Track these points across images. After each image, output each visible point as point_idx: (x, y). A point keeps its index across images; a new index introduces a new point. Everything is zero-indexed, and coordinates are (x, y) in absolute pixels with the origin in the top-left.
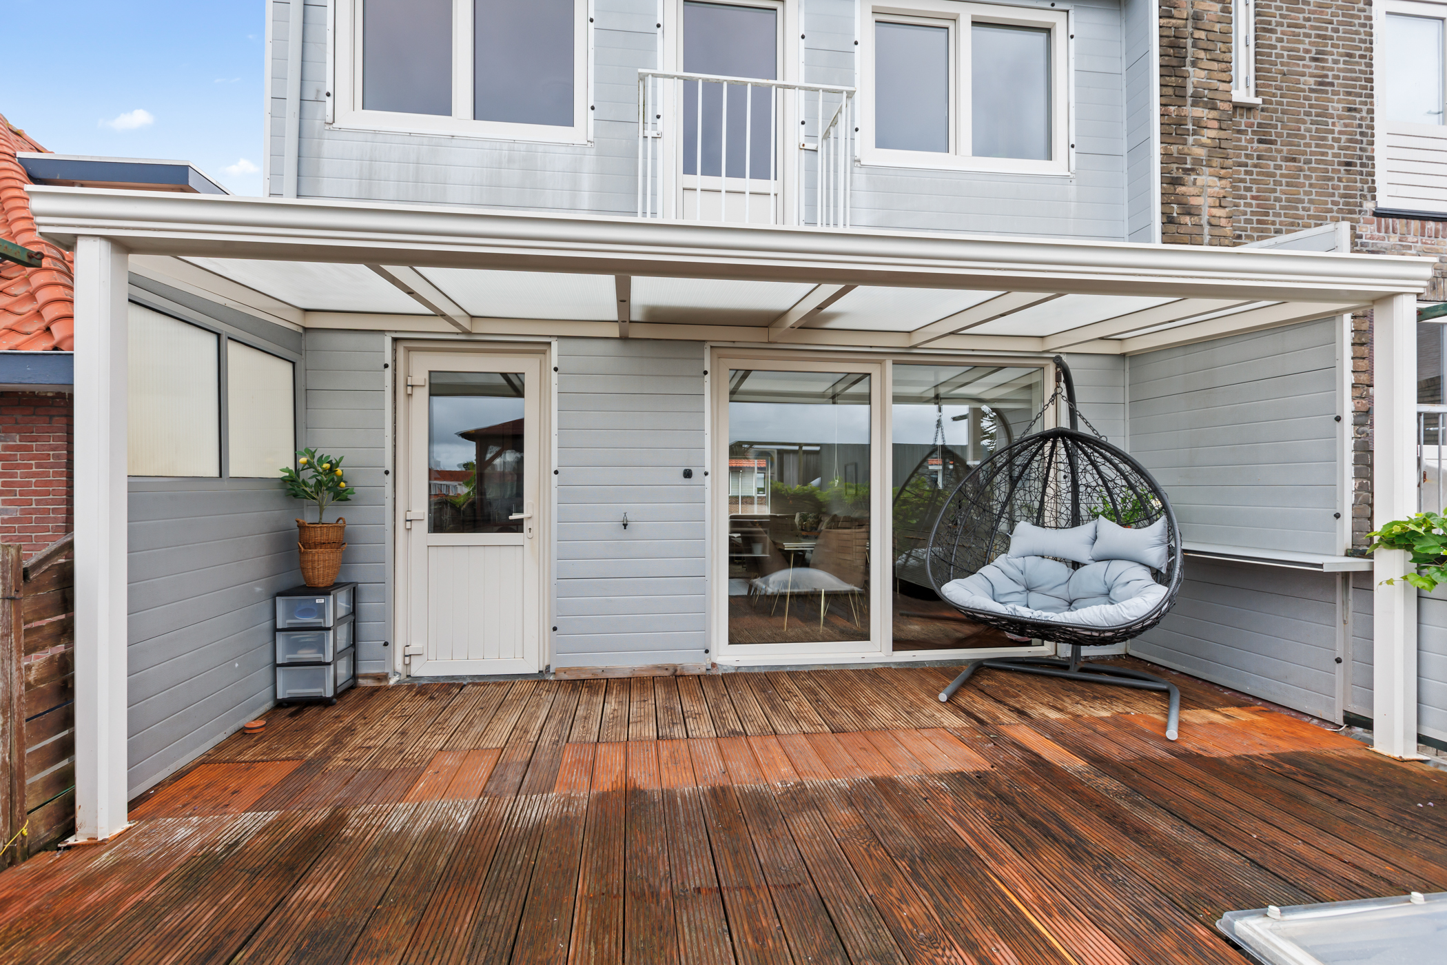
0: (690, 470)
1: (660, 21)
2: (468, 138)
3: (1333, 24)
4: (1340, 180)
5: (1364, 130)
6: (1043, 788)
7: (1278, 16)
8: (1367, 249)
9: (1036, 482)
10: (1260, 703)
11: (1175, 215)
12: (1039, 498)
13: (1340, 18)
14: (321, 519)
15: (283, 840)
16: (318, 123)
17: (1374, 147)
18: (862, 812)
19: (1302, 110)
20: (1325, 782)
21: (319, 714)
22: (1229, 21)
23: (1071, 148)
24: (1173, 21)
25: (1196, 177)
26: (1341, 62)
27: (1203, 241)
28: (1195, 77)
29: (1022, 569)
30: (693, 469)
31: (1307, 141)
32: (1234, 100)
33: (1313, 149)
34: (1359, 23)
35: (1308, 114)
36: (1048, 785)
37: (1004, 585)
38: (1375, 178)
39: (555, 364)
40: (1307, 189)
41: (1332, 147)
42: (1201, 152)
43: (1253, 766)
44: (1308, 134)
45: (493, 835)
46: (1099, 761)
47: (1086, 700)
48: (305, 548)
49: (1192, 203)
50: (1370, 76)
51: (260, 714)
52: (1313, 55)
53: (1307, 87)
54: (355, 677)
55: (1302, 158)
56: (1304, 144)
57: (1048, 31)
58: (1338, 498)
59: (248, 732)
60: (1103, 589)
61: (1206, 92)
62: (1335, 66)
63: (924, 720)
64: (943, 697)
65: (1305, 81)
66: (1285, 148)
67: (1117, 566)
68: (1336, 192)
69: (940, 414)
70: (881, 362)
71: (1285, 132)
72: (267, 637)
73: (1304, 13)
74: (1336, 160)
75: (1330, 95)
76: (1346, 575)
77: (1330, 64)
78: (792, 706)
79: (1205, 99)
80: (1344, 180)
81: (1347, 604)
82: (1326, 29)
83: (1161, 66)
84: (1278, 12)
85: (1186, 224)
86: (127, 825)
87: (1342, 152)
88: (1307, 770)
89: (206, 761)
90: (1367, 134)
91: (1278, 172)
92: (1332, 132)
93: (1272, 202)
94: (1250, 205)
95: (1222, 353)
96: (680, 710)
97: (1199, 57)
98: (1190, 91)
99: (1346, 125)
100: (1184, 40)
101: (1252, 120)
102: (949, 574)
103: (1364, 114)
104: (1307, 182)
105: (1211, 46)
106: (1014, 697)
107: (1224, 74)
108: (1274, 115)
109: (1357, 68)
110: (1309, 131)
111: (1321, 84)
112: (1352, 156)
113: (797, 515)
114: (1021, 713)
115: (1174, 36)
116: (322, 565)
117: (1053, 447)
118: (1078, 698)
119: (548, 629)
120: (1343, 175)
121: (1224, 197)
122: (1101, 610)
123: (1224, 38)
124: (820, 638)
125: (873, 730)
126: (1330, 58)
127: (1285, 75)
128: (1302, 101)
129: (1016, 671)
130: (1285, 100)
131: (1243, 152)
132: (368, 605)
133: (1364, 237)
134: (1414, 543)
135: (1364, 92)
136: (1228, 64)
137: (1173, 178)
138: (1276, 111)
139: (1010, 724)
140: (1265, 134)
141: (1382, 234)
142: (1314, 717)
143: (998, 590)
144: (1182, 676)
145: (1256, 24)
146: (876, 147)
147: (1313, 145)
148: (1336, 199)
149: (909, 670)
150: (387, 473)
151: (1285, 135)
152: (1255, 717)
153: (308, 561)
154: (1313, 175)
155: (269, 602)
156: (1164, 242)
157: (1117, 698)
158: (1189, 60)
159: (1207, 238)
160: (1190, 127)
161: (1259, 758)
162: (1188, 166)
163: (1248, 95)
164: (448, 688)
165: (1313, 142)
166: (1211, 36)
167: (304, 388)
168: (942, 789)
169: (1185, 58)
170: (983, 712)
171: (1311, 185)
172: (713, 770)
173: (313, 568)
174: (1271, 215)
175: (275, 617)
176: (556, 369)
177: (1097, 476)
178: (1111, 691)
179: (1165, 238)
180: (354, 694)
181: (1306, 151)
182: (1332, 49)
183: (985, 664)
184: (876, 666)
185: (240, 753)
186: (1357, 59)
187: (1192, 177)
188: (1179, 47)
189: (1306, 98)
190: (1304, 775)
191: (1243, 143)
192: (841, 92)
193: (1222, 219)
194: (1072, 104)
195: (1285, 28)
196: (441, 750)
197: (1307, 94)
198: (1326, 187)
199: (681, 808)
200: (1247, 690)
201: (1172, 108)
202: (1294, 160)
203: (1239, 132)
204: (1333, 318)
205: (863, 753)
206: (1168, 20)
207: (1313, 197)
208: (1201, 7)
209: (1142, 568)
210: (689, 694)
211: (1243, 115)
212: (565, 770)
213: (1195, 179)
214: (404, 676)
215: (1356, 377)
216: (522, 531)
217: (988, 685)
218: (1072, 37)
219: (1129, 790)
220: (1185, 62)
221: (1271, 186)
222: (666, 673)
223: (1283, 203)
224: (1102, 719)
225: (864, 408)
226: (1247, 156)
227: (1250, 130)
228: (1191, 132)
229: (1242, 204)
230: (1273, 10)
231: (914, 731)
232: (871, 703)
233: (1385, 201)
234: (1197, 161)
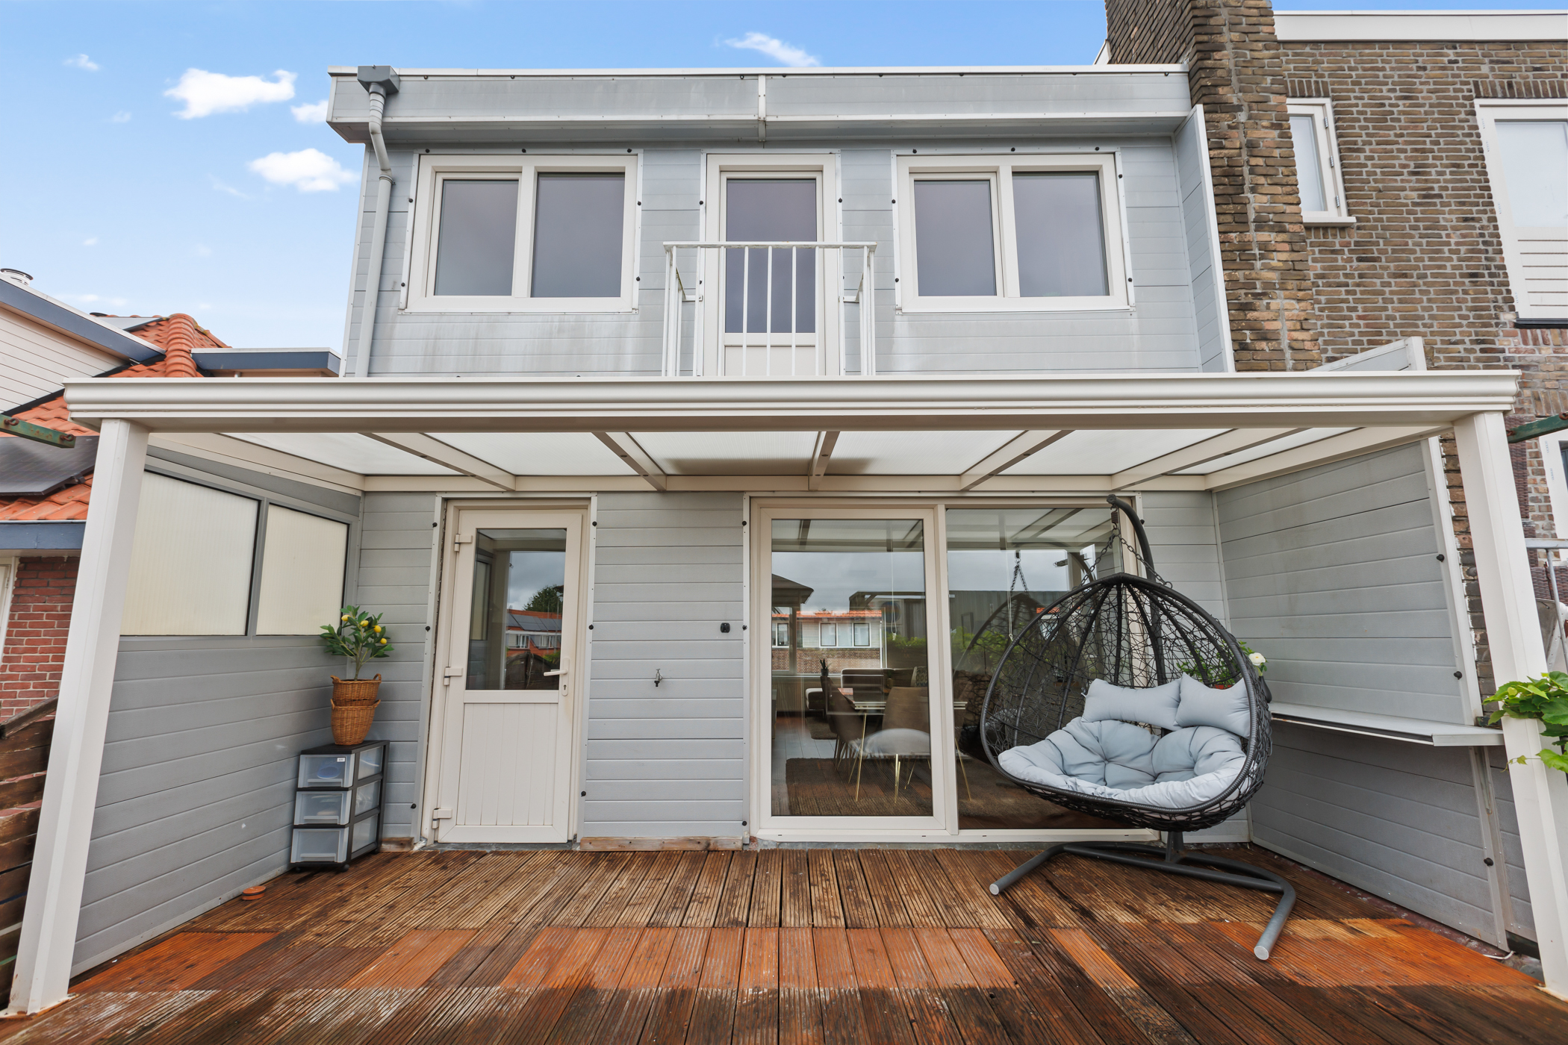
0: (728, 624)
1: (703, 199)
2: (523, 314)
3: (1431, 137)
4: (1465, 292)
5: (1487, 238)
6: (1067, 1017)
7: (1364, 135)
8: (1513, 363)
9: (1109, 635)
10: (1405, 915)
11: (1248, 341)
12: (1115, 652)
13: (1439, 131)
14: (357, 675)
15: (198, 1024)
16: (393, 310)
17: (1503, 255)
18: (827, 1033)
19: (1407, 224)
20: (1456, 1033)
21: (325, 881)
22: (1289, 146)
23: (1128, 283)
24: (1226, 151)
25: (1269, 301)
26: (1448, 173)
27: (1285, 366)
28: (1255, 203)
29: (1097, 735)
30: (731, 623)
31: (1418, 255)
32: (1305, 220)
33: (1427, 263)
34: (1463, 134)
35: (1416, 228)
36: (1074, 1013)
37: (1076, 755)
38: (1510, 288)
39: (594, 519)
40: (1425, 304)
41: (1450, 259)
42: (1273, 276)
43: (1362, 1003)
44: (1417, 248)
45: (406, 1035)
46: (1154, 984)
47: (1174, 901)
48: (336, 705)
49: (1267, 327)
50: (1486, 184)
51: (269, 879)
52: (1411, 169)
53: (1409, 201)
54: (378, 841)
55: (1415, 273)
56: (1414, 258)
57: (1096, 173)
58: (1456, 653)
59: (245, 898)
60: (1188, 762)
61: (1271, 216)
62: (1441, 178)
63: (962, 917)
64: (994, 889)
65: (1406, 195)
66: (1392, 265)
67: (1203, 733)
68: (1463, 306)
69: (1018, 560)
70: (933, 507)
71: (1390, 248)
72: (288, 797)
73: (1395, 129)
74: (1457, 272)
75: (1439, 207)
76: (1480, 750)
77: (1434, 177)
78: (816, 892)
79: (1271, 223)
80: (1470, 292)
81: (1487, 787)
82: (1424, 143)
83: (1215, 195)
84: (1363, 132)
85: (1263, 350)
86: (66, 998)
87: (1464, 264)
88: (1436, 1013)
89: (188, 929)
90: (1493, 242)
91: (1387, 289)
92: (1448, 244)
93: (1383, 321)
94: (1358, 326)
95: (1309, 485)
96: (691, 891)
97: (1259, 182)
98: (1252, 216)
99: (1464, 236)
100: (1240, 169)
101: (1347, 239)
102: (1013, 740)
103: (1485, 223)
104: (1425, 298)
105: (1271, 171)
106: (1086, 892)
107: (1290, 197)
108: (1374, 232)
109: (1468, 177)
110: (1420, 244)
111: (1425, 197)
112: (1478, 267)
113: (915, 669)
114: (1085, 914)
115: (1228, 166)
116: (352, 720)
117: (1119, 596)
118: (1165, 897)
119: (577, 793)
120: (1468, 286)
121: (1306, 319)
122: (1167, 788)
123: (1285, 162)
124: (892, 811)
125: (897, 926)
126: (1433, 170)
127: (1380, 191)
128: (1405, 215)
129: (1102, 859)
130: (1384, 217)
131: (1341, 272)
132: (400, 765)
133: (1507, 351)
134: (1543, 711)
135: (1481, 200)
136: (1294, 187)
137: (1241, 304)
138: (1375, 228)
139: (1065, 927)
140: (1365, 251)
141: (1531, 346)
142: (1472, 938)
143: (1069, 761)
144: (1314, 873)
145: (1339, 145)
146: (920, 294)
147: (1426, 259)
148: (1464, 312)
149: (974, 852)
150: (428, 629)
151: (1390, 252)
152: (1391, 934)
153: (338, 719)
154: (1431, 289)
155: (293, 760)
156: (1238, 371)
157: (1216, 900)
158: (1247, 186)
159: (1290, 363)
160: (1257, 251)
161: (1374, 991)
162: (1259, 291)
163: (1340, 214)
164: (470, 855)
165: (1426, 256)
166: (1271, 162)
167: (358, 548)
168: (939, 1010)
169: (1243, 185)
170: (1039, 910)
171: (1429, 300)
172: (686, 968)
173: (342, 726)
174: (1385, 334)
175: (297, 776)
176: (595, 524)
177: (1174, 628)
178: (1210, 890)
179: (1238, 365)
180: (373, 859)
181: (1418, 266)
182: (1434, 162)
183: (1066, 848)
184: (938, 847)
185: (224, 922)
186: (1466, 169)
187: (1265, 302)
188: (1234, 175)
189: (1409, 212)
190: (1431, 1020)
191: (1340, 263)
192: (862, 247)
193: (1306, 343)
194: (1126, 239)
195: (1374, 146)
196: (416, 928)
197: (1410, 208)
198: (1449, 301)
199: (623, 1015)
200: (1389, 895)
201: (1233, 235)
202: (1405, 276)
203: (1333, 252)
204: (1418, 443)
205: (868, 956)
206: (1219, 151)
207: (1435, 312)
208: (1255, 136)
209: (1228, 736)
210: (711, 873)
211: (1336, 235)
212: (526, 960)
213: (1268, 304)
214: (430, 842)
215: (1456, 509)
216: (558, 689)
217: (1061, 876)
218: (1120, 176)
219: (1176, 1027)
220: (1243, 189)
221: (1380, 304)
222: (698, 848)
223: (1398, 321)
224: (1185, 927)
225: (914, 556)
226: (1346, 276)
227: (1346, 249)
228: (1258, 256)
229: (1348, 325)
230: (1357, 131)
231: (943, 931)
232: (910, 894)
233: (1526, 310)
234: (1269, 285)
